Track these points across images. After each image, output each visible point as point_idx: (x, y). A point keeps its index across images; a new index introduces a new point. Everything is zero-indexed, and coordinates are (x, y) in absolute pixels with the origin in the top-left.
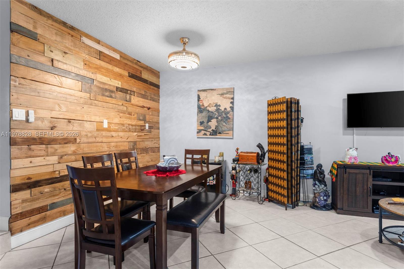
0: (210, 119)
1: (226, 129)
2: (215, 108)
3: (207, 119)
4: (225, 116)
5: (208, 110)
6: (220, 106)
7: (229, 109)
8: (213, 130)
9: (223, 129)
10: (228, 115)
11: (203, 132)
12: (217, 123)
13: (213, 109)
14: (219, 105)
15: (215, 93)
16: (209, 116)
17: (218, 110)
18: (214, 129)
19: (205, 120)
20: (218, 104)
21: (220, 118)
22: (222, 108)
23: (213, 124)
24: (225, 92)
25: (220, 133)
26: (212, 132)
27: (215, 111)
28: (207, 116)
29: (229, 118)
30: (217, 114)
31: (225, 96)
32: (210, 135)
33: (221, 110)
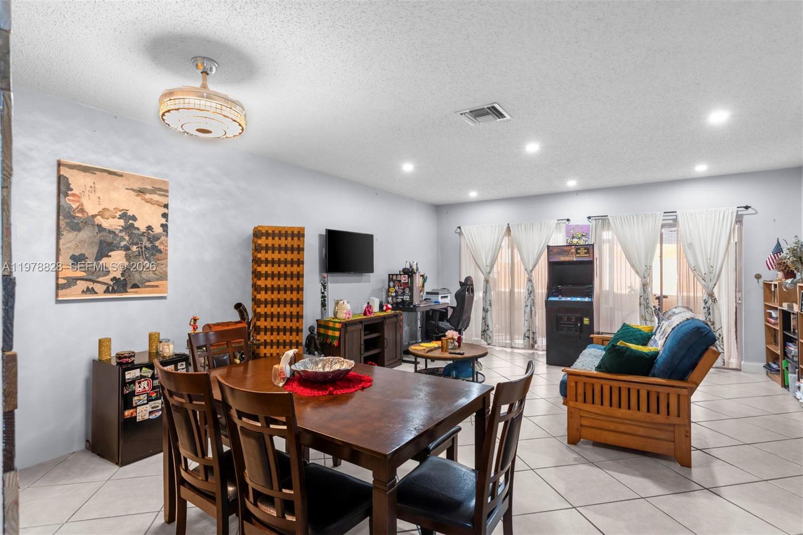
0: (105, 249)
1: (151, 275)
2: (122, 222)
3: (95, 250)
4: (148, 245)
5: (99, 226)
6: (134, 218)
7: (158, 230)
8: (114, 279)
9: (144, 276)
10: (157, 243)
11: (82, 285)
12: (127, 260)
13: (114, 224)
14: (133, 216)
15: (119, 182)
16: (101, 243)
17: (129, 228)
18: (119, 276)
19: (90, 252)
20: (130, 213)
21: (134, 248)
22: (141, 225)
23: (116, 261)
24: (149, 187)
25: (135, 286)
26: (111, 283)
27: (121, 231)
28: (97, 240)
29: (160, 251)
30: (127, 238)
31: (148, 196)
32: (107, 291)
33: (138, 229)
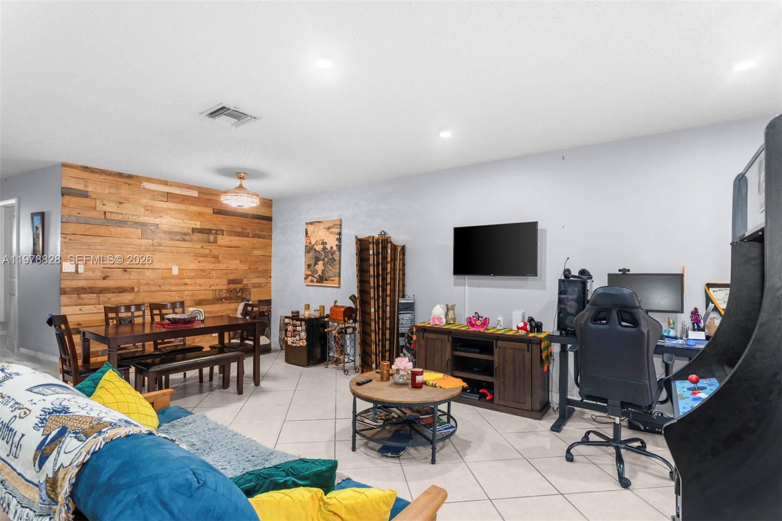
0: (317, 260)
1: (332, 274)
2: (322, 246)
3: (314, 261)
4: (331, 257)
5: (315, 249)
6: (326, 243)
7: (335, 248)
8: (319, 276)
9: (329, 274)
10: (334, 256)
11: (310, 278)
12: (324, 266)
13: (319, 248)
14: (326, 242)
15: (322, 226)
16: (316, 257)
17: (324, 249)
18: (321, 274)
19: (312, 262)
20: (325, 241)
21: (326, 260)
22: (328, 247)
23: (320, 267)
24: (332, 225)
25: (326, 280)
26: (318, 278)
27: (322, 251)
28: (314, 257)
29: (335, 260)
30: (323, 254)
31: (331, 230)
32: (317, 282)
33: (327, 249)
